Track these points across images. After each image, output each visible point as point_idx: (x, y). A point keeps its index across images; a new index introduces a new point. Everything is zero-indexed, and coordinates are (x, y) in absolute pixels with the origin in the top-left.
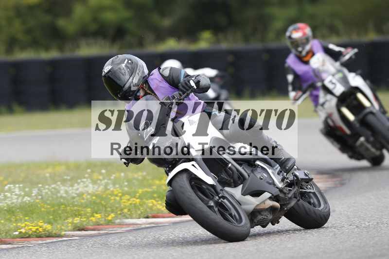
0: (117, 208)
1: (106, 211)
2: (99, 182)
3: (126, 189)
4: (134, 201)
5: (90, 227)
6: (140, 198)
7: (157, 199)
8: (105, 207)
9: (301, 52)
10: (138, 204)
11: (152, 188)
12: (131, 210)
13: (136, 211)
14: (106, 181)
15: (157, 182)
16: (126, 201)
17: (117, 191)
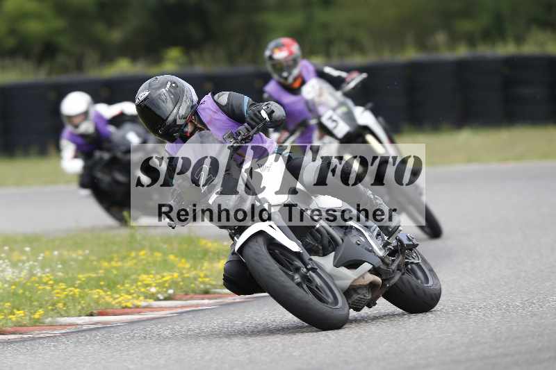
0: (47, 302)
1: (31, 305)
2: (20, 264)
3: (60, 274)
4: (71, 291)
5: (9, 329)
6: (80, 286)
7: (105, 289)
8: (30, 300)
9: (286, 79)
10: (77, 296)
11: (97, 273)
12: (69, 304)
13: (74, 305)
14: (31, 263)
15: (106, 264)
16: (61, 291)
17: (48, 277)
